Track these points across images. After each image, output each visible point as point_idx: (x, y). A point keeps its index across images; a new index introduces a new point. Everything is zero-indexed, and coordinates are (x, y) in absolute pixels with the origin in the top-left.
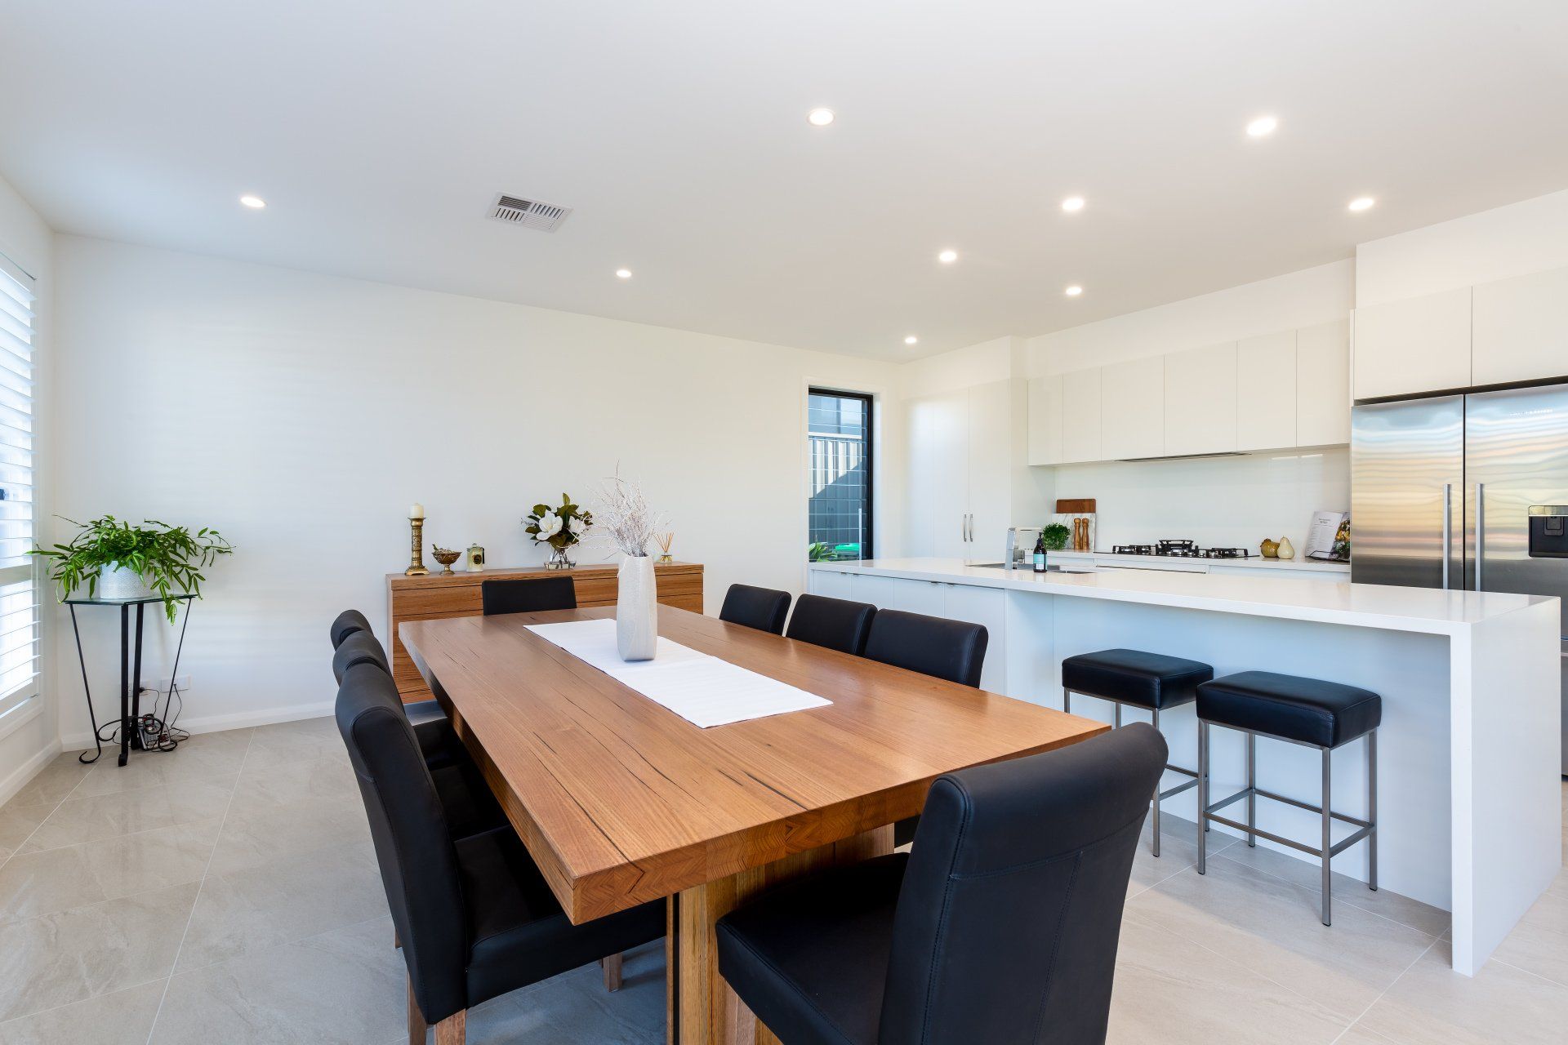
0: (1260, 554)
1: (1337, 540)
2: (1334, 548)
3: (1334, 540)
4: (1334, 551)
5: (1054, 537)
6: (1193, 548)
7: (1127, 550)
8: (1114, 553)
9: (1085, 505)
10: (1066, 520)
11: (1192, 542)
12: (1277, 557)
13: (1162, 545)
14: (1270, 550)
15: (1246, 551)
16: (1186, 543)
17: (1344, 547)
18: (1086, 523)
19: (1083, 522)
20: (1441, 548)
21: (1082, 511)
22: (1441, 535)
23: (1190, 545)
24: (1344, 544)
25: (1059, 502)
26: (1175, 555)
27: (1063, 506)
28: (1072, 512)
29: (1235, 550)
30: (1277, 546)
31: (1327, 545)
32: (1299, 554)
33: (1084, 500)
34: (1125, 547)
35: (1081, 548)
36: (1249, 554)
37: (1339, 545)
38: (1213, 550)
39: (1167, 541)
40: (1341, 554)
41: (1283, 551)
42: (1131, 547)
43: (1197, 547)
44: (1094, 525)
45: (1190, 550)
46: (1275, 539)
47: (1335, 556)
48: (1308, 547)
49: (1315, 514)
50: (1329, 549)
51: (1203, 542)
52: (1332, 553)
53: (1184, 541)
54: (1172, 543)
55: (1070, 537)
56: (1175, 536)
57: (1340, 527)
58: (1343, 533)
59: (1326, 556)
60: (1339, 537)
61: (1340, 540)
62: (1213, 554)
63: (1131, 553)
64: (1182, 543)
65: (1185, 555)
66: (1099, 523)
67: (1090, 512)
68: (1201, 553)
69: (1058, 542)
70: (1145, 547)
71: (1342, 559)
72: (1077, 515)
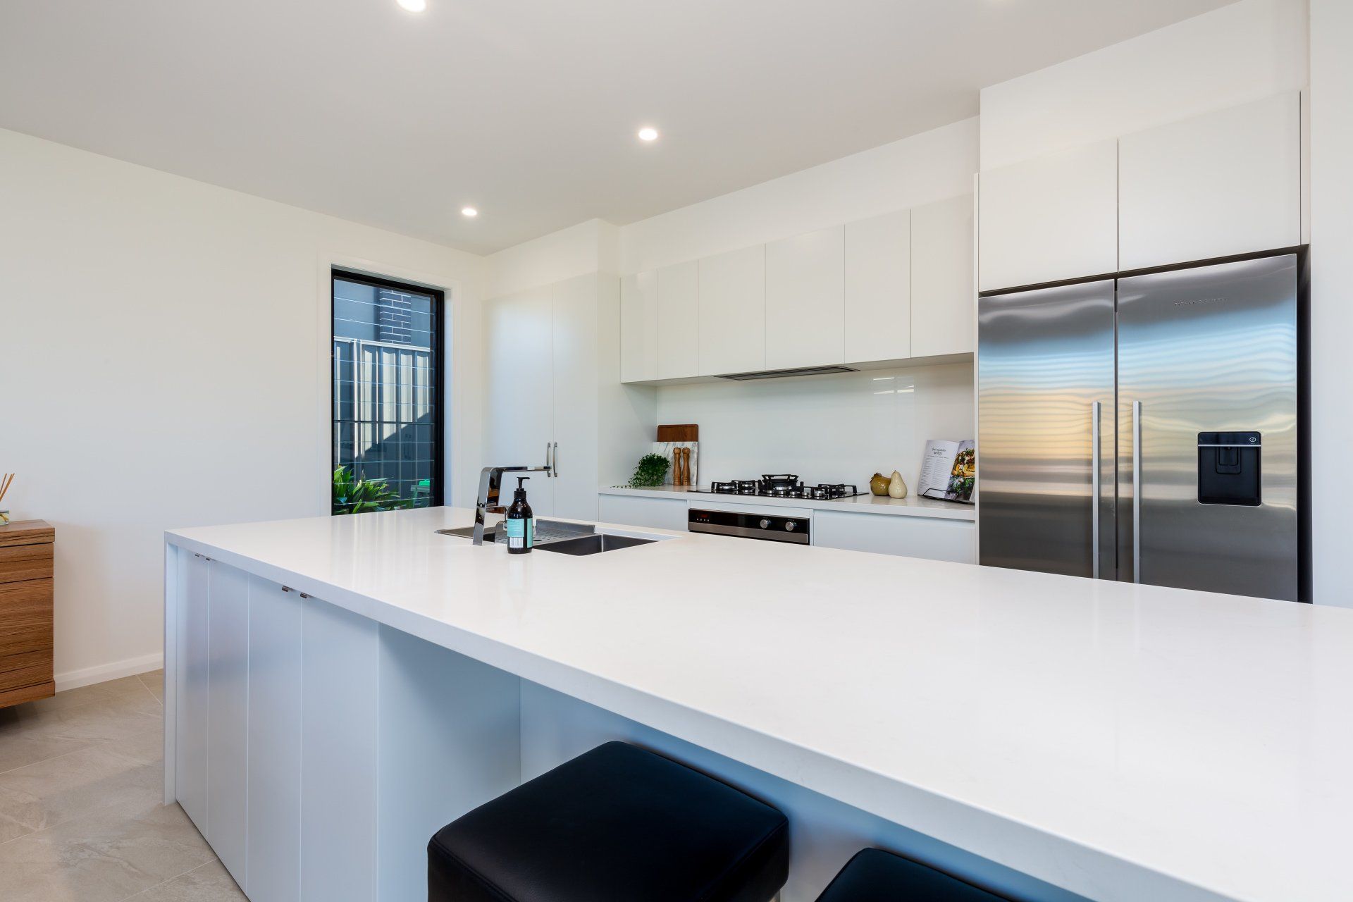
0: (871, 492)
1: (954, 476)
2: (951, 486)
3: (949, 475)
4: (951, 490)
5: (650, 471)
6: (798, 484)
7: (726, 488)
8: (713, 492)
9: (688, 432)
10: (665, 450)
11: (796, 477)
12: (888, 495)
13: (765, 481)
14: (881, 488)
15: (854, 488)
16: (791, 478)
17: (963, 484)
18: (686, 454)
19: (684, 453)
20: (1089, 479)
21: (684, 439)
22: (1089, 463)
23: (795, 481)
24: (962, 480)
25: (661, 428)
26: (776, 494)
27: (666, 433)
28: (674, 440)
29: (843, 486)
30: (888, 482)
31: (942, 481)
32: (912, 492)
33: (686, 426)
34: (724, 484)
35: (681, 484)
36: (859, 491)
37: (957, 482)
38: (820, 488)
39: (770, 476)
40: (960, 493)
41: (895, 489)
42: (733, 483)
43: (802, 483)
44: (696, 456)
45: (795, 489)
46: (886, 474)
47: (953, 496)
48: (921, 483)
49: (929, 442)
50: (945, 487)
51: (810, 479)
52: (948, 492)
53: (789, 476)
54: (775, 478)
55: (670, 471)
56: (779, 469)
57: (957, 459)
58: (961, 466)
59: (942, 495)
60: (956, 473)
61: (958, 476)
62: (818, 493)
63: (730, 492)
64: (786, 477)
65: (787, 494)
66: (703, 451)
67: (691, 440)
68: (807, 491)
69: (655, 477)
70: (748, 482)
71: (961, 499)
72: (679, 444)
